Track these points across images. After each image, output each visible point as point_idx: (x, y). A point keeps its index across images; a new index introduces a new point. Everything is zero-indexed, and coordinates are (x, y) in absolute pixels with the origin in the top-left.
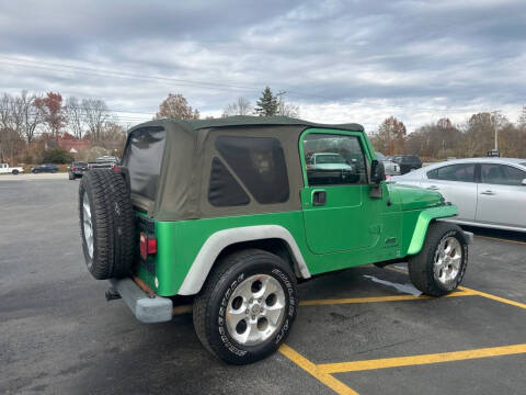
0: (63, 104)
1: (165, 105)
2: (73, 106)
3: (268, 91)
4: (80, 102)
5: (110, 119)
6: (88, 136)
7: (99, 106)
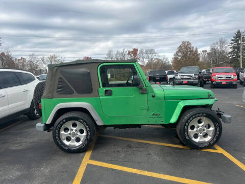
0: (138, 52)
1: (180, 47)
2: (142, 52)
3: (239, 32)
4: (144, 51)
5: (156, 57)
6: (147, 65)
7: (152, 51)
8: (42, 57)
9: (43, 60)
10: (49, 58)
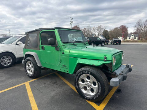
8: (93, 27)
9: (94, 29)
10: (97, 28)
